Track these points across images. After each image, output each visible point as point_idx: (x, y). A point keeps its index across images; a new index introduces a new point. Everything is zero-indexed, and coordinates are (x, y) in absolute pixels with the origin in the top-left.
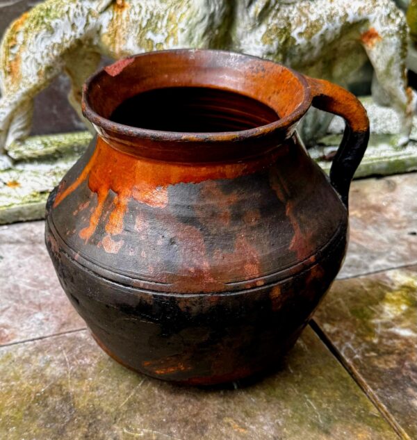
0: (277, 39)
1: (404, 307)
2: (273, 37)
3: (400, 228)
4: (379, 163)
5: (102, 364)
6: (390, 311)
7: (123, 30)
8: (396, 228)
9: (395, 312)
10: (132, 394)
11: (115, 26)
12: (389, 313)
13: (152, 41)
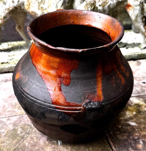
0: (90, 7)
1: (134, 113)
2: (88, 6)
3: (139, 80)
4: (134, 55)
5: (8, 132)
6: (129, 114)
7: (32, 3)
8: (137, 80)
9: (130, 115)
10: (17, 145)
11: (29, 2)
12: (128, 115)
13: (43, 8)
